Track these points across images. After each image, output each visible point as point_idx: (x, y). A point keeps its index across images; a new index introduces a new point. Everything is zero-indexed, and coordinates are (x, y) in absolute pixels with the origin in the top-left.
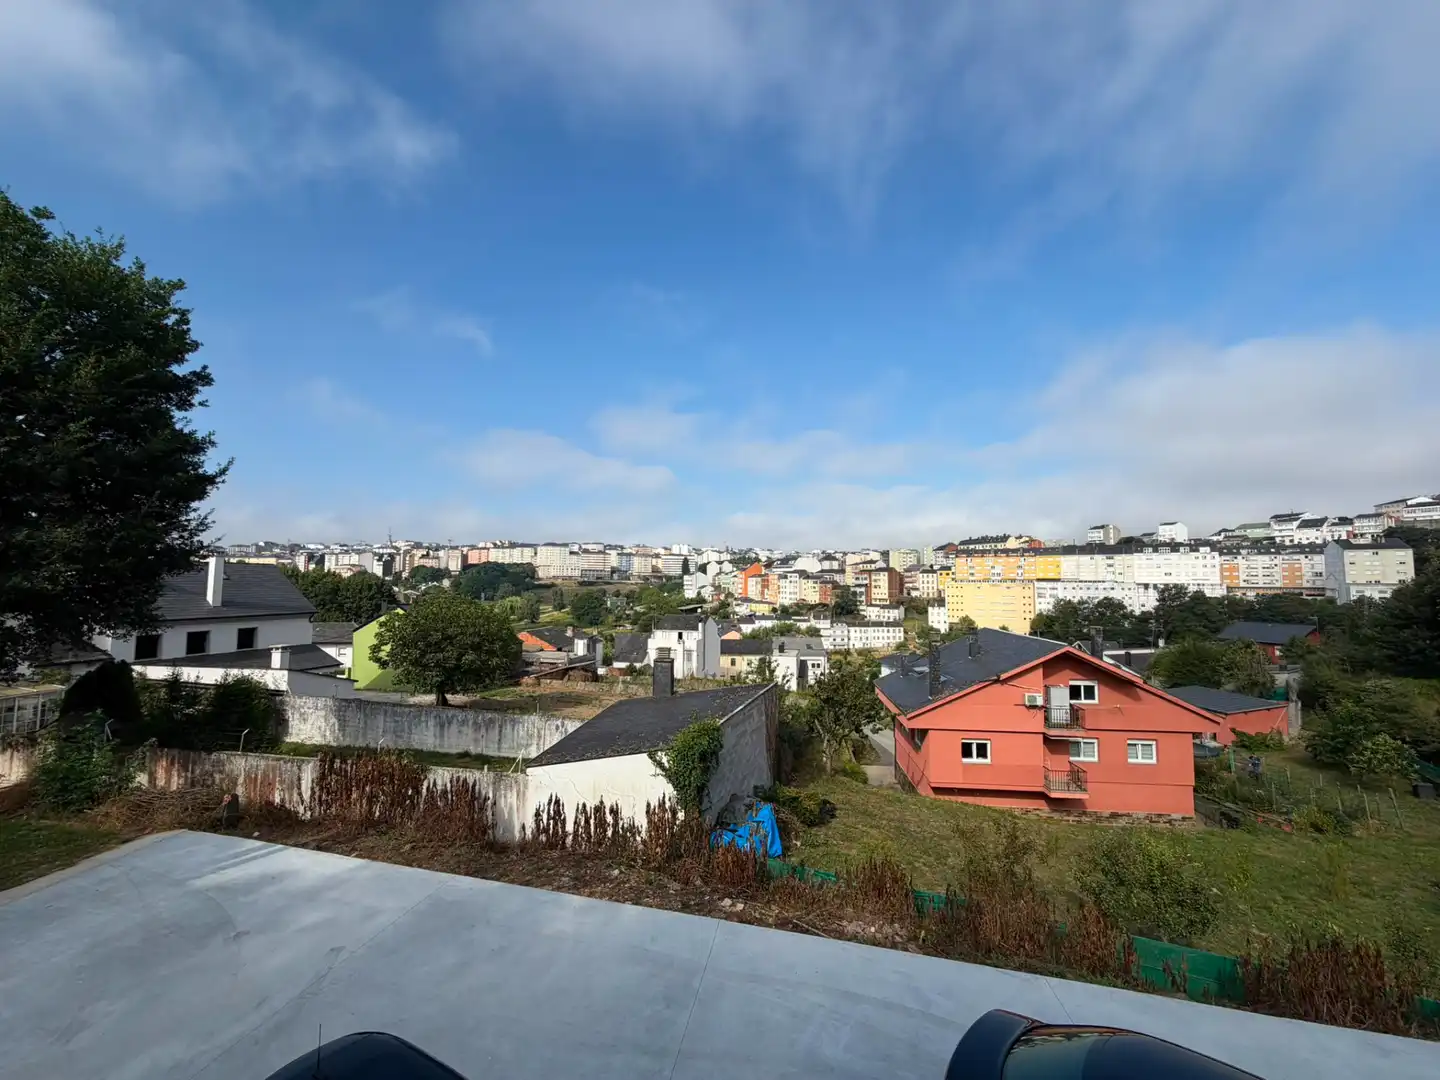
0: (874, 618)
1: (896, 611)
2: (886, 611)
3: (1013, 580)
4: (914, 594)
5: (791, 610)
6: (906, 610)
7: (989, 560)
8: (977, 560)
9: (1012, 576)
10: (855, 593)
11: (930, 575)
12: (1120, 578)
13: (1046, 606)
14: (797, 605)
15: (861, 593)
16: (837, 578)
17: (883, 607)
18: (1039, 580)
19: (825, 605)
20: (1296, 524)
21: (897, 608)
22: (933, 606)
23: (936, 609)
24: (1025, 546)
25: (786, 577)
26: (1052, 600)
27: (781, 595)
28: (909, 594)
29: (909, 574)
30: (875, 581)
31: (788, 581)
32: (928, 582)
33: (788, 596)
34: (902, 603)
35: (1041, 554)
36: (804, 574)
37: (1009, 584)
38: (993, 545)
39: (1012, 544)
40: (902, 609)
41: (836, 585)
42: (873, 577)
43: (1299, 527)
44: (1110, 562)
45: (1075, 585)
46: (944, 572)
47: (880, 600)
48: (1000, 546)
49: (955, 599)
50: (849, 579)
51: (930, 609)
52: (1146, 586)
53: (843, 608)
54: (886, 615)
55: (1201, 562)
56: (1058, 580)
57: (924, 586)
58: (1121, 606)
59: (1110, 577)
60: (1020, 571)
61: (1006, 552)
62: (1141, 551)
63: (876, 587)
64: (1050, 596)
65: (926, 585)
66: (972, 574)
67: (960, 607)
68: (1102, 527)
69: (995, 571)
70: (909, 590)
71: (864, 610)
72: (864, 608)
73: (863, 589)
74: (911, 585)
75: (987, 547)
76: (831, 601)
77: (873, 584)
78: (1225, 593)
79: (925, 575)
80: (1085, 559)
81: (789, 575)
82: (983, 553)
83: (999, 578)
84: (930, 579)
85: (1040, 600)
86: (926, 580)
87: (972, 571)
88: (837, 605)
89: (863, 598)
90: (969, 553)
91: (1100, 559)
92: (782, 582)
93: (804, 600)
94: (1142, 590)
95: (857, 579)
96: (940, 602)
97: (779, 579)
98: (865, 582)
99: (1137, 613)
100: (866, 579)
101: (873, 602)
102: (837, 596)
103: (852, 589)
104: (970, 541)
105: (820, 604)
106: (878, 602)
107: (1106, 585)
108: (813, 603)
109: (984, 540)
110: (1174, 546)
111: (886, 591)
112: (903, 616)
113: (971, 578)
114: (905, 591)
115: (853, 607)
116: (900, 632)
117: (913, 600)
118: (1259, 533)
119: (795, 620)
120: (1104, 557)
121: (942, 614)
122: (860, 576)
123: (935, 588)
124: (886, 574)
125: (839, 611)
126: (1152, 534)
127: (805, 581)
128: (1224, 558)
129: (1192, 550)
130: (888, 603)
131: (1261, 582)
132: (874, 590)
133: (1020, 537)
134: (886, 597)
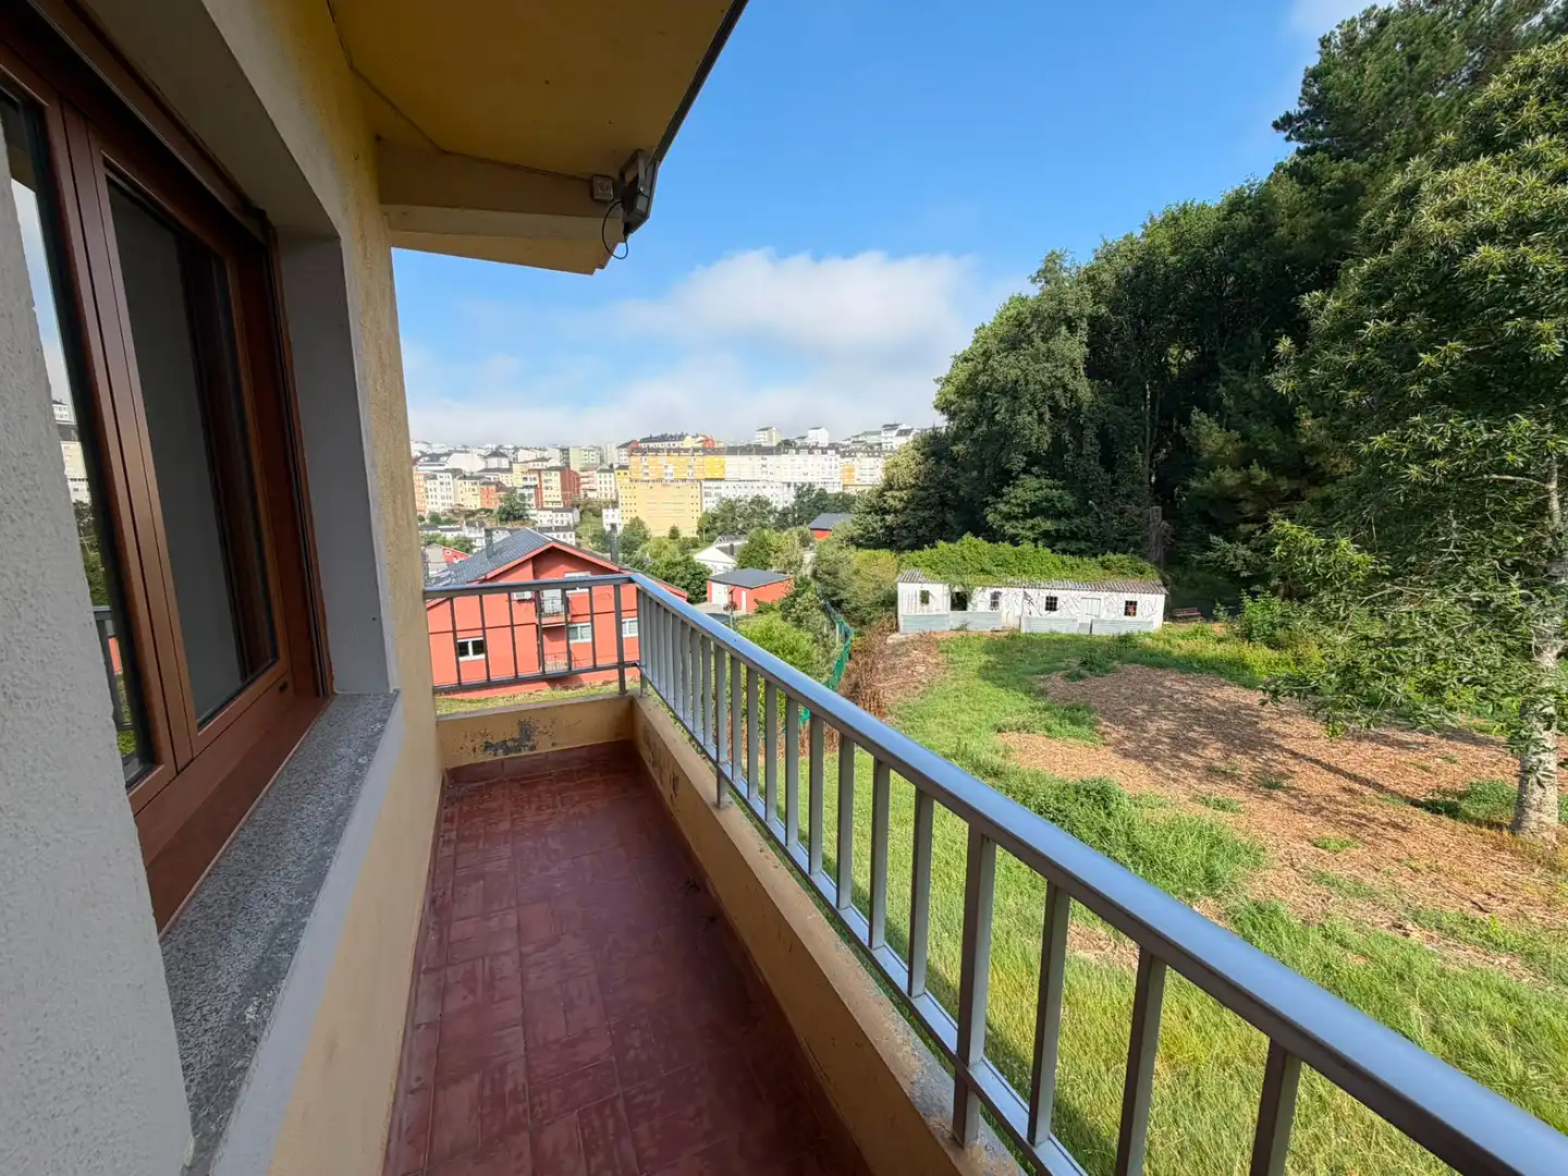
0: (545, 524)
1: (570, 515)
2: (559, 514)
3: (684, 480)
4: (591, 495)
5: (443, 518)
6: (582, 513)
7: (663, 459)
8: (650, 459)
9: (684, 476)
10: (523, 497)
11: (608, 475)
12: (771, 478)
13: (711, 505)
14: (452, 511)
15: (530, 496)
16: (503, 478)
17: (554, 510)
18: (707, 480)
19: (487, 511)
20: (895, 432)
21: (571, 511)
22: (607, 507)
23: (611, 510)
24: (700, 445)
25: (435, 478)
26: (716, 499)
27: (430, 500)
28: (586, 495)
29: (585, 474)
30: (546, 481)
31: (437, 482)
32: (606, 482)
33: (440, 501)
34: (578, 506)
35: (709, 454)
36: (456, 473)
37: (680, 484)
38: (671, 443)
39: (688, 443)
40: (577, 511)
41: (500, 486)
42: (544, 477)
43: (897, 435)
44: (764, 462)
45: (735, 484)
46: (622, 472)
47: (553, 502)
48: (678, 444)
49: (629, 501)
50: (514, 480)
51: (604, 511)
52: (789, 485)
53: (509, 514)
54: (559, 519)
55: (827, 463)
56: (722, 480)
57: (599, 487)
58: (767, 503)
59: (764, 477)
60: (690, 471)
61: (678, 450)
62: (787, 453)
63: (547, 488)
64: (716, 495)
65: (603, 485)
66: (647, 474)
67: (633, 507)
68: (767, 429)
69: (670, 470)
70: (585, 490)
71: (534, 515)
72: (534, 512)
73: (532, 491)
74: (587, 486)
75: (665, 445)
76: (495, 506)
77: (544, 485)
78: (841, 490)
79: (603, 475)
80: (744, 459)
81: (438, 475)
82: (657, 451)
83: (672, 478)
84: (608, 479)
85: (708, 499)
86: (603, 479)
87: (646, 471)
88: (502, 511)
89: (533, 501)
90: (644, 452)
91: (756, 460)
92: (430, 484)
93: (460, 505)
94: (786, 488)
95: (525, 479)
96: (615, 504)
97: (425, 480)
98: (533, 483)
99: (780, 508)
100: (535, 479)
101: (545, 506)
102: (501, 500)
103: (519, 491)
104: (650, 439)
105: (482, 509)
106: (550, 506)
107: (759, 484)
108: (474, 508)
109: (663, 438)
110: (811, 450)
111: (559, 493)
112: (578, 519)
113: (646, 478)
114: (582, 493)
115: (521, 512)
116: (571, 536)
117: (589, 502)
118: (872, 440)
119: (442, 530)
120: (759, 457)
121: (616, 516)
122: (528, 476)
123: (614, 489)
124: (558, 473)
125: (504, 516)
126: (804, 438)
127: (461, 482)
128: (846, 459)
129: (823, 453)
130: (562, 506)
131: (868, 480)
132: (545, 492)
133: (697, 436)
134: (560, 499)
